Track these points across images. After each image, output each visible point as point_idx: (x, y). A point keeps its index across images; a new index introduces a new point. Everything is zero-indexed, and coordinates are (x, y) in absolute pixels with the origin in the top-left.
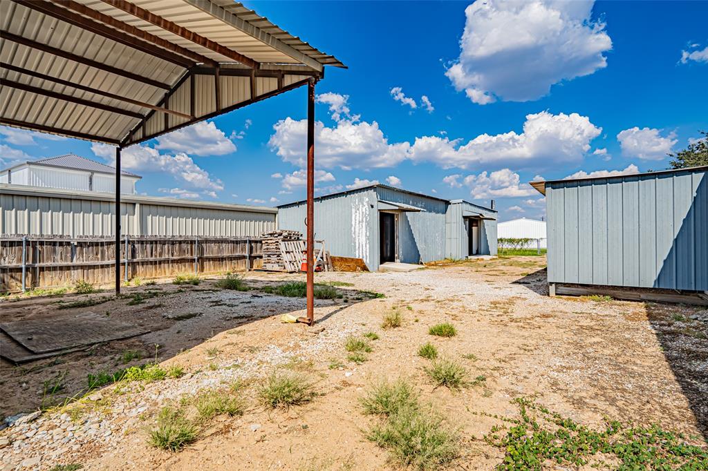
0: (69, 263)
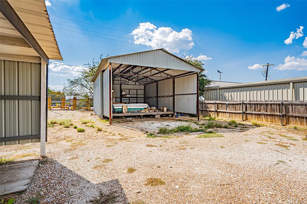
0: (226, 111)
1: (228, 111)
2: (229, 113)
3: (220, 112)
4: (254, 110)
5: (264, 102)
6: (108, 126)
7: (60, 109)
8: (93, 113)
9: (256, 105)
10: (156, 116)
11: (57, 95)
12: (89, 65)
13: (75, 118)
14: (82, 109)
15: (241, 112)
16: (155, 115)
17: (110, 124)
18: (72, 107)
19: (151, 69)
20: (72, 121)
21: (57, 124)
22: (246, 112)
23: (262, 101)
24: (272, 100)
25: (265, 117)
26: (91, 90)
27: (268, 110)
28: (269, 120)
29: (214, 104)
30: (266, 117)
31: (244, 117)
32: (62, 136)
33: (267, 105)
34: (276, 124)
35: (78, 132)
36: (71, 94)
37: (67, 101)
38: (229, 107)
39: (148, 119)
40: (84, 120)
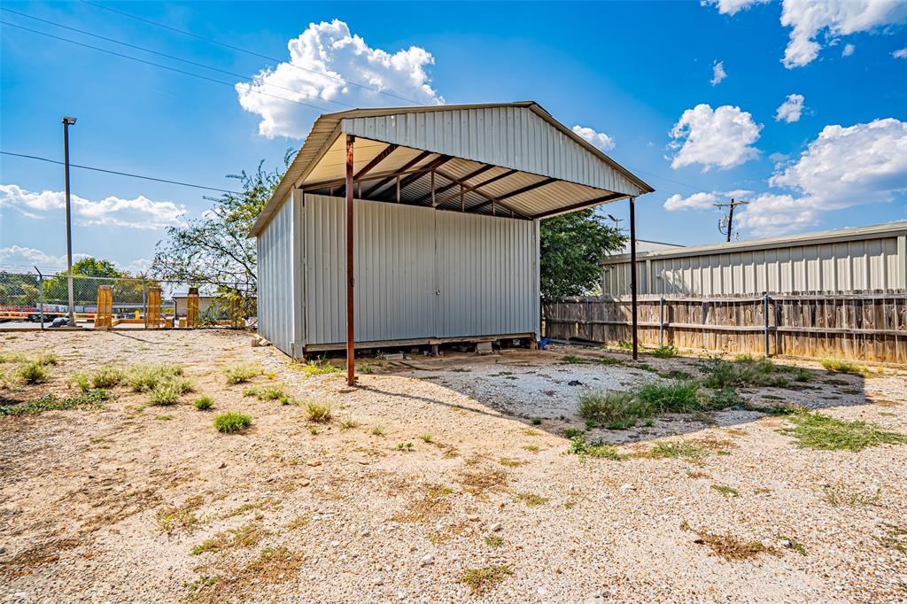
0: (700, 326)
1: (708, 326)
2: (714, 331)
3: (678, 329)
4: (809, 321)
5: (851, 294)
6: (342, 392)
7: (143, 326)
8: (261, 340)
9: (818, 306)
10: (479, 347)
11: (139, 288)
12: (245, 181)
13: (199, 356)
14: (216, 326)
15: (763, 327)
16: (475, 344)
17: (350, 385)
18: (185, 318)
19: (462, 189)
20: (186, 371)
21: (124, 390)
22: (779, 328)
23: (840, 292)
24: (882, 288)
25: (852, 343)
26: (249, 265)
27: (864, 320)
28: (871, 354)
29: (656, 303)
30: (855, 342)
31: (771, 345)
32: (139, 467)
33: (859, 303)
34: (898, 365)
35: (221, 430)
36: (181, 276)
37: (168, 303)
38: (713, 314)
39: (456, 357)
40: (234, 367)
